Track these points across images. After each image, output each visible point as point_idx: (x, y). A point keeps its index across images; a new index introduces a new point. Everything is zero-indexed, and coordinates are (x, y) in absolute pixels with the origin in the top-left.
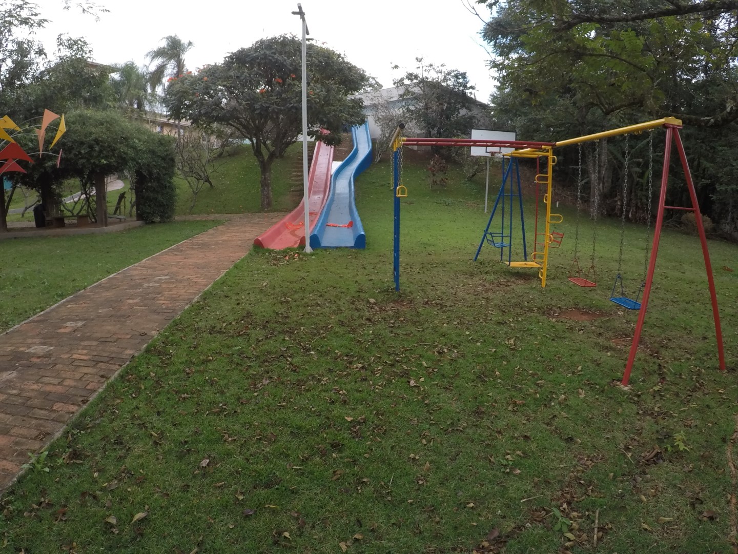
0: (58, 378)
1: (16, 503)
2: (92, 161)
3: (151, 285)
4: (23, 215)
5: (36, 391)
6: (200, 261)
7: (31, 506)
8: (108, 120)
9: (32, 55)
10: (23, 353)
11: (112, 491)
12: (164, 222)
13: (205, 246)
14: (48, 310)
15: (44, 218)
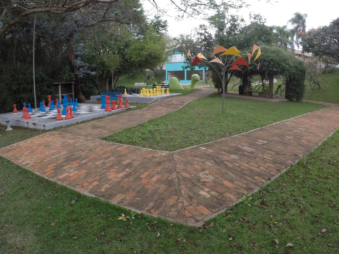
0: (257, 164)
1: (233, 215)
2: (270, 69)
3: (297, 131)
4: (232, 88)
5: (247, 167)
6: (319, 125)
7: (239, 219)
8: (277, 51)
9: (239, 22)
10: (240, 148)
11: (279, 227)
12: (298, 102)
13: (320, 117)
14: (249, 132)
15: (243, 91)
